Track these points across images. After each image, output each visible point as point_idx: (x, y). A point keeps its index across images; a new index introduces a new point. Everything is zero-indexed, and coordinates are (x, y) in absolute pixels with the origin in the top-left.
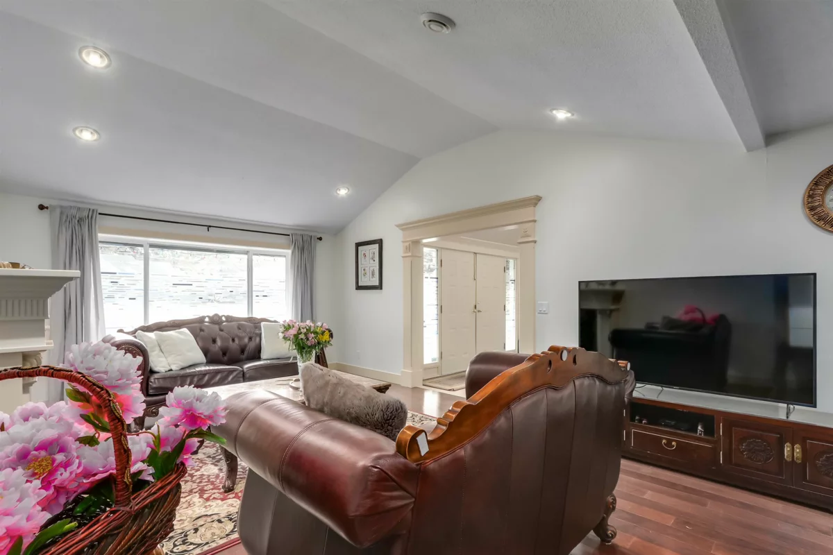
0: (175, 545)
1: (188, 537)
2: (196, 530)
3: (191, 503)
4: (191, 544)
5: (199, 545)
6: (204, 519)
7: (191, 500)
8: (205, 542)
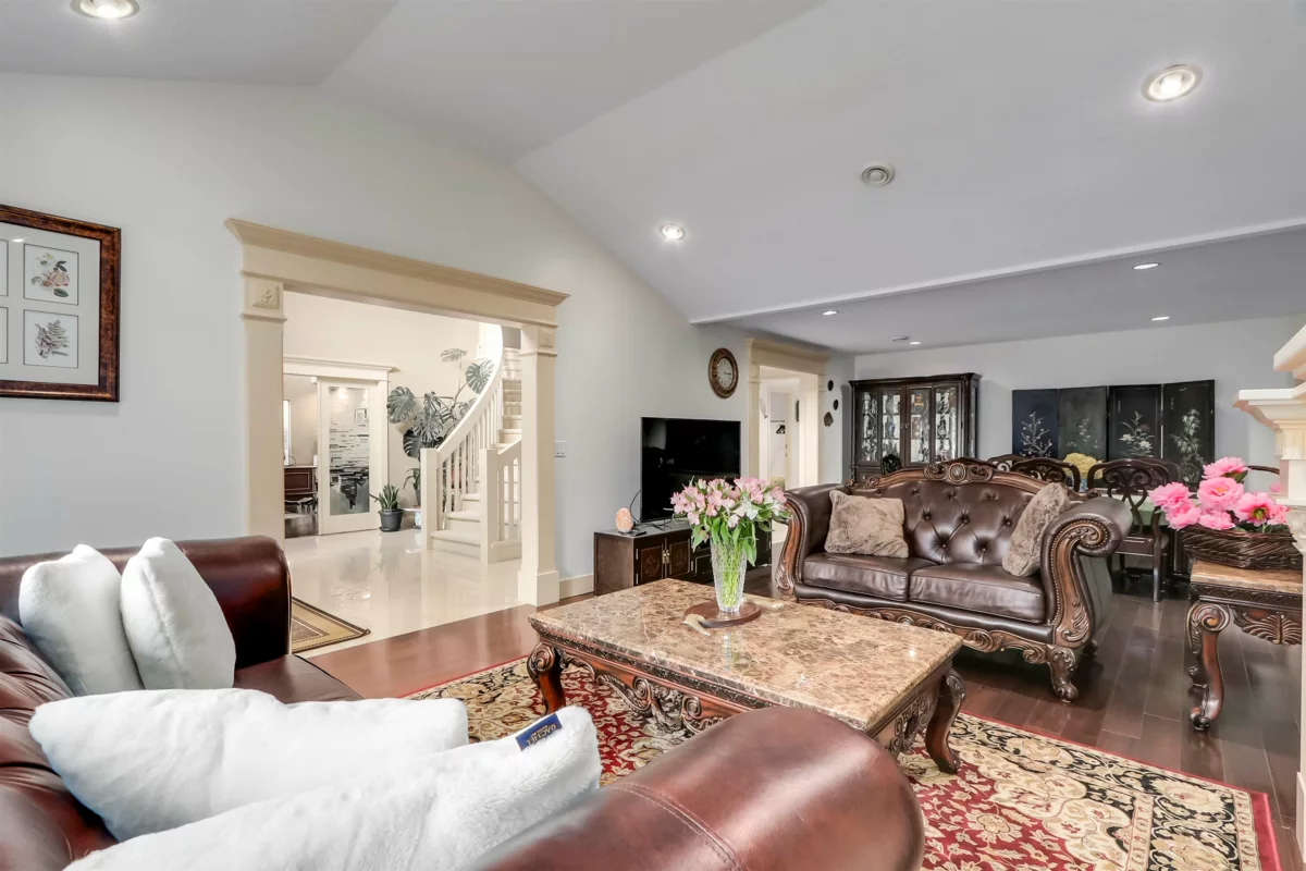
0: (1093, 767)
1: (1071, 763)
2: (1053, 763)
3: (1016, 795)
4: (1074, 757)
5: (1068, 750)
6: (1029, 767)
7: (1009, 799)
8: (1059, 749)
